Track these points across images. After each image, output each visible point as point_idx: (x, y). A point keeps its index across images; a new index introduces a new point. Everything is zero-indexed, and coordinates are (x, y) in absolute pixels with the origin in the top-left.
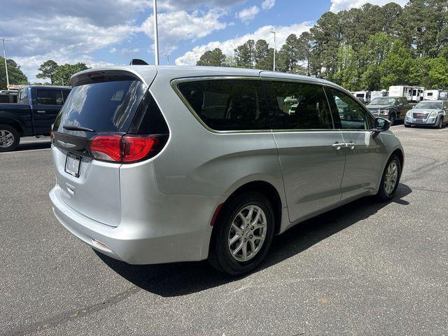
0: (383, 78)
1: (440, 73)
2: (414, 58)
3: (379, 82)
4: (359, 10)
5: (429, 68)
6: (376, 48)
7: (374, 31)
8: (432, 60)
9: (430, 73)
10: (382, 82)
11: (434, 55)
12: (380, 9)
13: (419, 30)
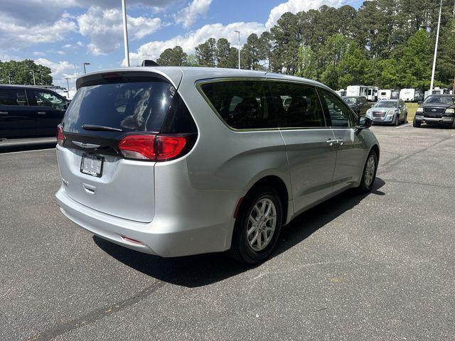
0: (340, 78)
1: (391, 74)
2: (368, 59)
3: (337, 82)
4: (317, 12)
5: (381, 69)
6: (334, 48)
7: (331, 32)
8: (384, 61)
9: (383, 73)
10: (339, 82)
11: (386, 56)
12: (336, 11)
13: (372, 32)
